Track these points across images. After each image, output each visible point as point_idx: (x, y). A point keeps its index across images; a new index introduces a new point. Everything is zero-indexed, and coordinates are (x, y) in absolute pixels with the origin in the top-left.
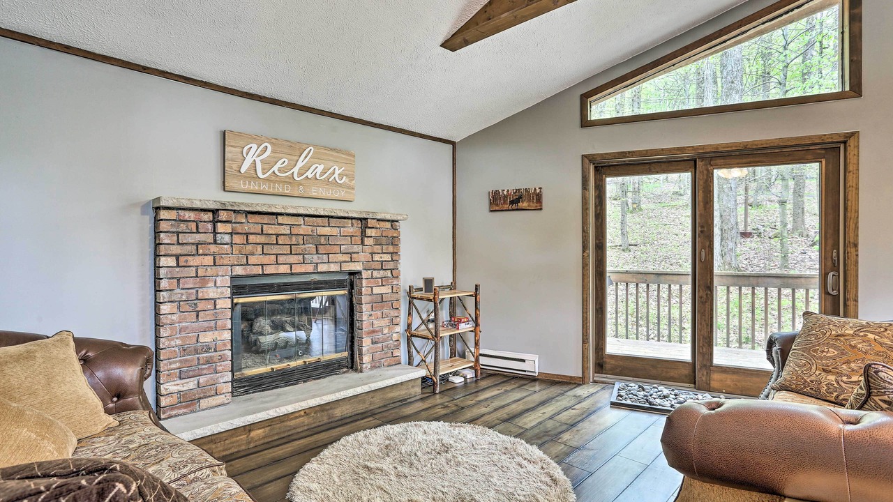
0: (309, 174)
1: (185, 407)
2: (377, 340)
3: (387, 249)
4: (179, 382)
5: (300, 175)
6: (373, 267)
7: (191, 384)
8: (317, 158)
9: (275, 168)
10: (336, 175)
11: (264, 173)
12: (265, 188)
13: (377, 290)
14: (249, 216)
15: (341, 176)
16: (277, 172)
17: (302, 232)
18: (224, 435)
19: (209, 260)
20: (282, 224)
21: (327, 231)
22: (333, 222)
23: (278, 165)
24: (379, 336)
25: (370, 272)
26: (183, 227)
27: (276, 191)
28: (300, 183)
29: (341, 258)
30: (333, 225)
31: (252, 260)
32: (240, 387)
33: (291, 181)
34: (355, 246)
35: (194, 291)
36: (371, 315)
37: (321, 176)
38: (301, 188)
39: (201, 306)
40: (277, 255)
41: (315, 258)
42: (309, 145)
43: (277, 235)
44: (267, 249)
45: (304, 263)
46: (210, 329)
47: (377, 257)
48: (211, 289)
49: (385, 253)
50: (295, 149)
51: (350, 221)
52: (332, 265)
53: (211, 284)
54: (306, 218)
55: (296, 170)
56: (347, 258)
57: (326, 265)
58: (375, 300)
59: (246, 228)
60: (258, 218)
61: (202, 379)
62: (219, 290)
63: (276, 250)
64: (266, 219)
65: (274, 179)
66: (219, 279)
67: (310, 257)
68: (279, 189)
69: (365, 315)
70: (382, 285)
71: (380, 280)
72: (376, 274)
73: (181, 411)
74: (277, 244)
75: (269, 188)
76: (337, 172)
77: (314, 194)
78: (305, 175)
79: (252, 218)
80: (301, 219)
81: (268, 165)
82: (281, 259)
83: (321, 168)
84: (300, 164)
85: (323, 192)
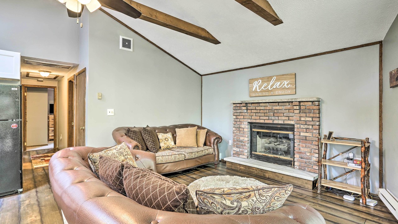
0: (274, 87)
1: (237, 155)
2: (302, 157)
3: (309, 115)
4: (236, 148)
5: (271, 87)
6: (301, 123)
7: (238, 150)
8: (277, 80)
9: (263, 88)
10: (285, 85)
11: (259, 90)
12: (260, 94)
13: (302, 134)
14: (252, 104)
15: (288, 84)
16: (263, 89)
17: (268, 109)
18: (235, 164)
19: (242, 117)
20: (262, 106)
21: (278, 107)
22: (280, 104)
23: (263, 86)
24: (303, 156)
25: (299, 125)
26: (237, 108)
27: (263, 95)
28: (271, 91)
29: (284, 118)
30: (280, 105)
31: (253, 118)
32: (254, 157)
33: (268, 91)
34: (291, 114)
35: (239, 125)
36: (299, 145)
37: (279, 86)
38: (272, 92)
39: (241, 129)
40: (260, 116)
41: (273, 118)
42: (274, 76)
43: (260, 110)
44: (257, 114)
45: (269, 119)
46: (242, 136)
47: (303, 119)
48: (243, 125)
49: (307, 117)
50: (269, 78)
51: (288, 103)
52: (280, 121)
53: (243, 124)
54: (269, 103)
55: (269, 87)
56: (287, 118)
57: (277, 121)
58: (301, 138)
59: (251, 108)
60: (254, 105)
61: (241, 149)
62: (245, 126)
63: (260, 115)
64: (257, 105)
65: (262, 91)
66: (245, 123)
67: (271, 117)
68: (264, 94)
69: (296, 144)
70: (306, 132)
71: (305, 130)
72: (302, 126)
73: (236, 156)
74: (260, 113)
75: (261, 94)
76: (286, 83)
77: (277, 94)
78: (273, 88)
79: (253, 105)
80: (268, 104)
81: (260, 87)
82: (261, 118)
83: (279, 83)
84: (271, 84)
85: (280, 92)
